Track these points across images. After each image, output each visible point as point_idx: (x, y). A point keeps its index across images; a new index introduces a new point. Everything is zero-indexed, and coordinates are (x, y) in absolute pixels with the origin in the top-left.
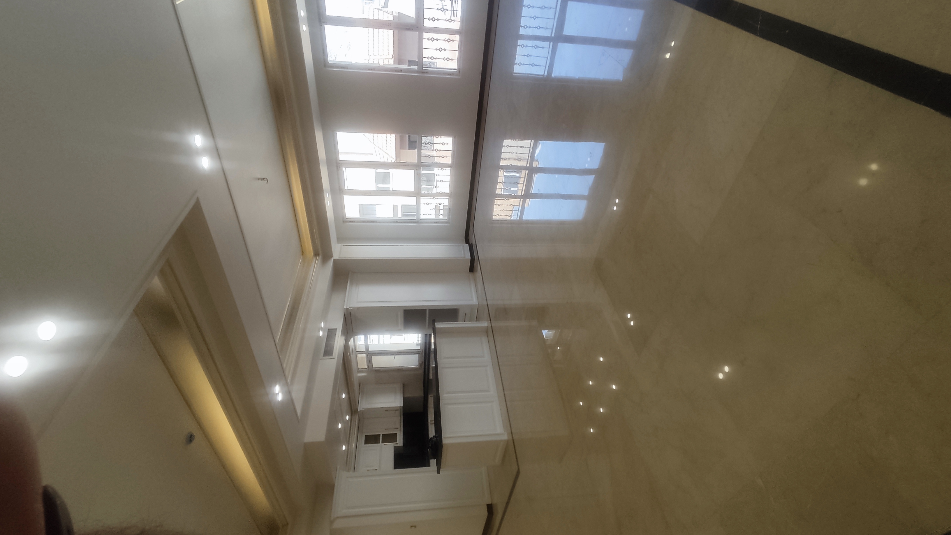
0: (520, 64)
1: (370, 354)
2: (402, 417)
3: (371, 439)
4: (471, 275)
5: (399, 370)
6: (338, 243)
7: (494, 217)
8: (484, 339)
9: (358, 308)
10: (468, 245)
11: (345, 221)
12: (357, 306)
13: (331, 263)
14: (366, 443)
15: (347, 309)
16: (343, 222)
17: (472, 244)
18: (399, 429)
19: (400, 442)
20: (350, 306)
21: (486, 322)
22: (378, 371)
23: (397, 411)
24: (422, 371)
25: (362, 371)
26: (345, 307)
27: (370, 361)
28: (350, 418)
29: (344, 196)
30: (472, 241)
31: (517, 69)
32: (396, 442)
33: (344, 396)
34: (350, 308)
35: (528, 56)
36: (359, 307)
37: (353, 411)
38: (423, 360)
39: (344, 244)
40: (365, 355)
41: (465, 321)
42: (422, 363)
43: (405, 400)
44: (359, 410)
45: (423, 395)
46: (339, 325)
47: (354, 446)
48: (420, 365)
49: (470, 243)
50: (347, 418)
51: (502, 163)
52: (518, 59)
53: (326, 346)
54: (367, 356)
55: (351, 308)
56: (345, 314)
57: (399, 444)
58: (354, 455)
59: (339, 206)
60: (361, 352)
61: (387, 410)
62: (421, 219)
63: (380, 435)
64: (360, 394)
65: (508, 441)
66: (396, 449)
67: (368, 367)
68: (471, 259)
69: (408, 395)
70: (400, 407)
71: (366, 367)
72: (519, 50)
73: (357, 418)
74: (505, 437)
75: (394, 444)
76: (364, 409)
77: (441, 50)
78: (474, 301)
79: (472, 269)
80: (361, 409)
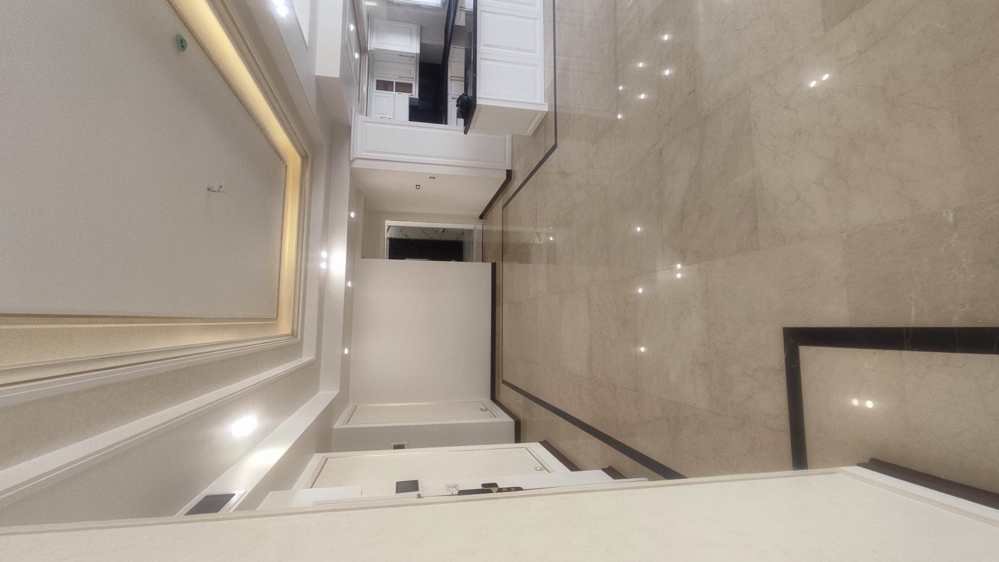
2: (418, 65)
3: (384, 85)
5: (416, 7)
14: (378, 88)
18: (415, 80)
19: (415, 93)
22: (391, 3)
32: (412, 93)
33: (352, 28)
37: (363, 49)
42: (446, 2)
43: (422, 46)
44: (369, 49)
45: (444, 46)
47: (365, 89)
48: (444, 4)
50: (357, 56)
58: (365, 100)
61: (402, 55)
63: (392, 83)
64: (369, 30)
66: (411, 100)
69: (425, 41)
70: (417, 53)
73: (367, 57)
75: (409, 95)
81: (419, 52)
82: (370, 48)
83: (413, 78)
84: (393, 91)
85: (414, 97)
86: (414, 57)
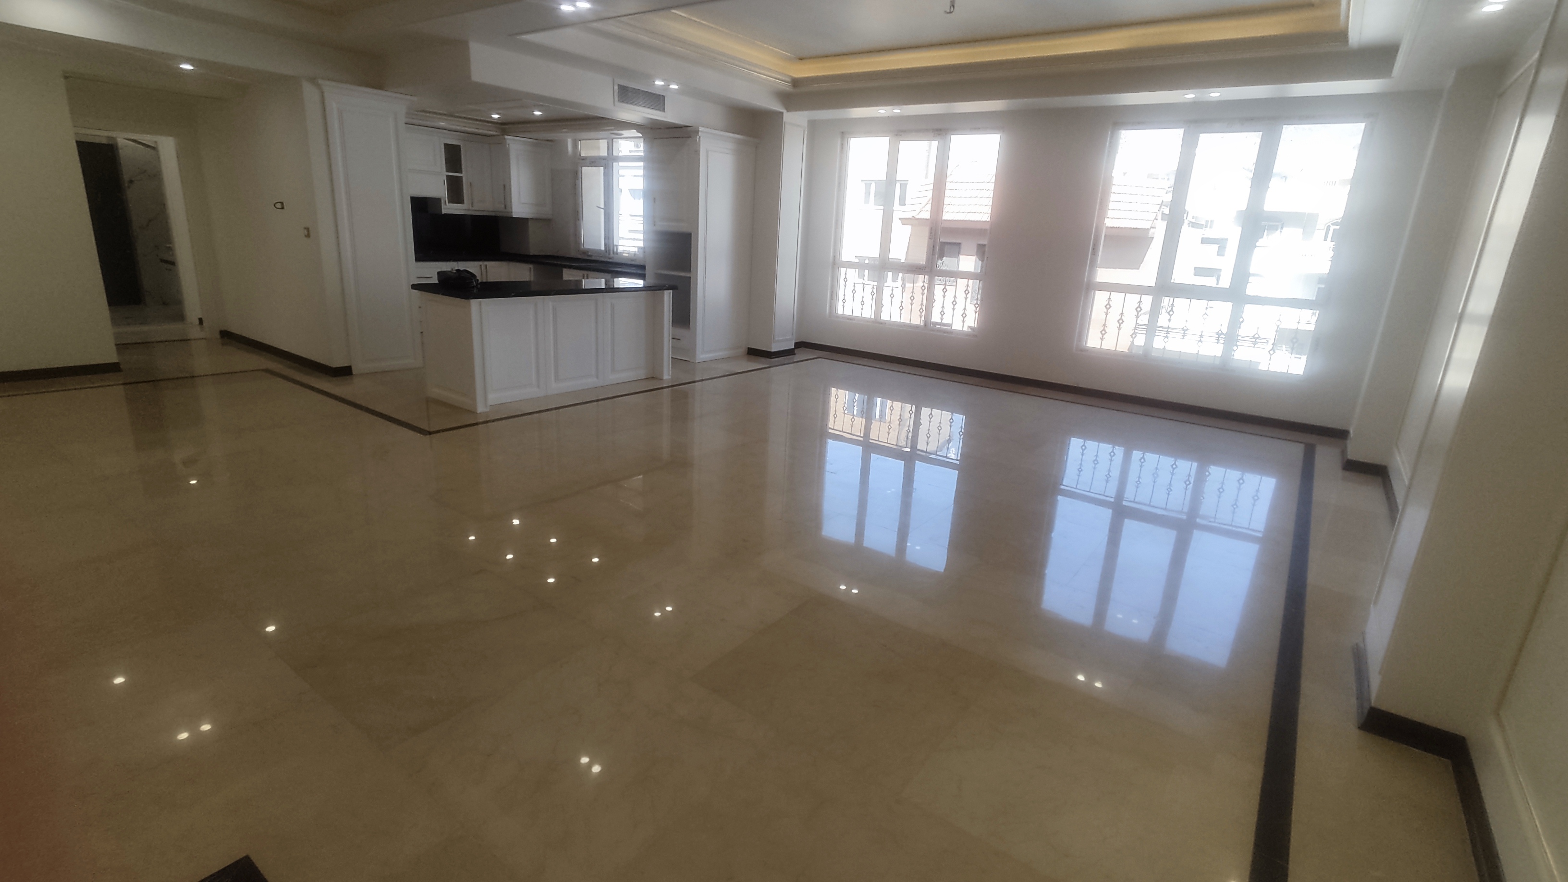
0: (1084, 448)
1: (607, 162)
2: (493, 214)
3: (453, 157)
4: (743, 350)
5: (576, 214)
6: (808, 121)
7: (833, 390)
8: (641, 374)
9: (697, 152)
10: (793, 347)
11: (844, 135)
12: (701, 150)
13: (776, 107)
14: (446, 145)
15: (697, 132)
16: (843, 133)
17: (795, 354)
18: (471, 208)
19: (449, 208)
20: (701, 138)
21: (670, 377)
22: (576, 176)
23: (503, 206)
24: (573, 254)
25: (575, 146)
26: (701, 129)
27: (594, 162)
28: (495, 121)
29: (887, 139)
30: (801, 355)
31: (1075, 444)
32: (448, 203)
33: (537, 113)
34: (698, 137)
35: (1096, 462)
36: (699, 154)
37: (506, 127)
38: (593, 258)
39: (806, 132)
40: (606, 154)
41: (673, 338)
42: (591, 256)
43: (523, 221)
44: (506, 137)
45: (531, 254)
46: (669, 116)
47: (442, 124)
48: (585, 252)
49: (796, 351)
50: (496, 116)
51: (925, 411)
52: (1091, 445)
53: (637, 92)
54: (604, 158)
55: (698, 140)
56: (689, 128)
57: (445, 207)
58: (428, 123)
59: (871, 127)
60: (610, 148)
61: (506, 189)
62: (840, 268)
63: (460, 171)
64: (534, 141)
65: (473, 412)
66: (437, 201)
67: (584, 159)
68: (771, 352)
69: (532, 227)
70: (512, 212)
71: (583, 154)
72: (1106, 448)
73: (494, 133)
74: (481, 409)
75: (446, 197)
76: (507, 146)
77: (1121, 321)
78: (702, 355)
79: (753, 353)
80: (508, 142)
81: (514, 216)
84: (447, 171)
86: (505, 208)
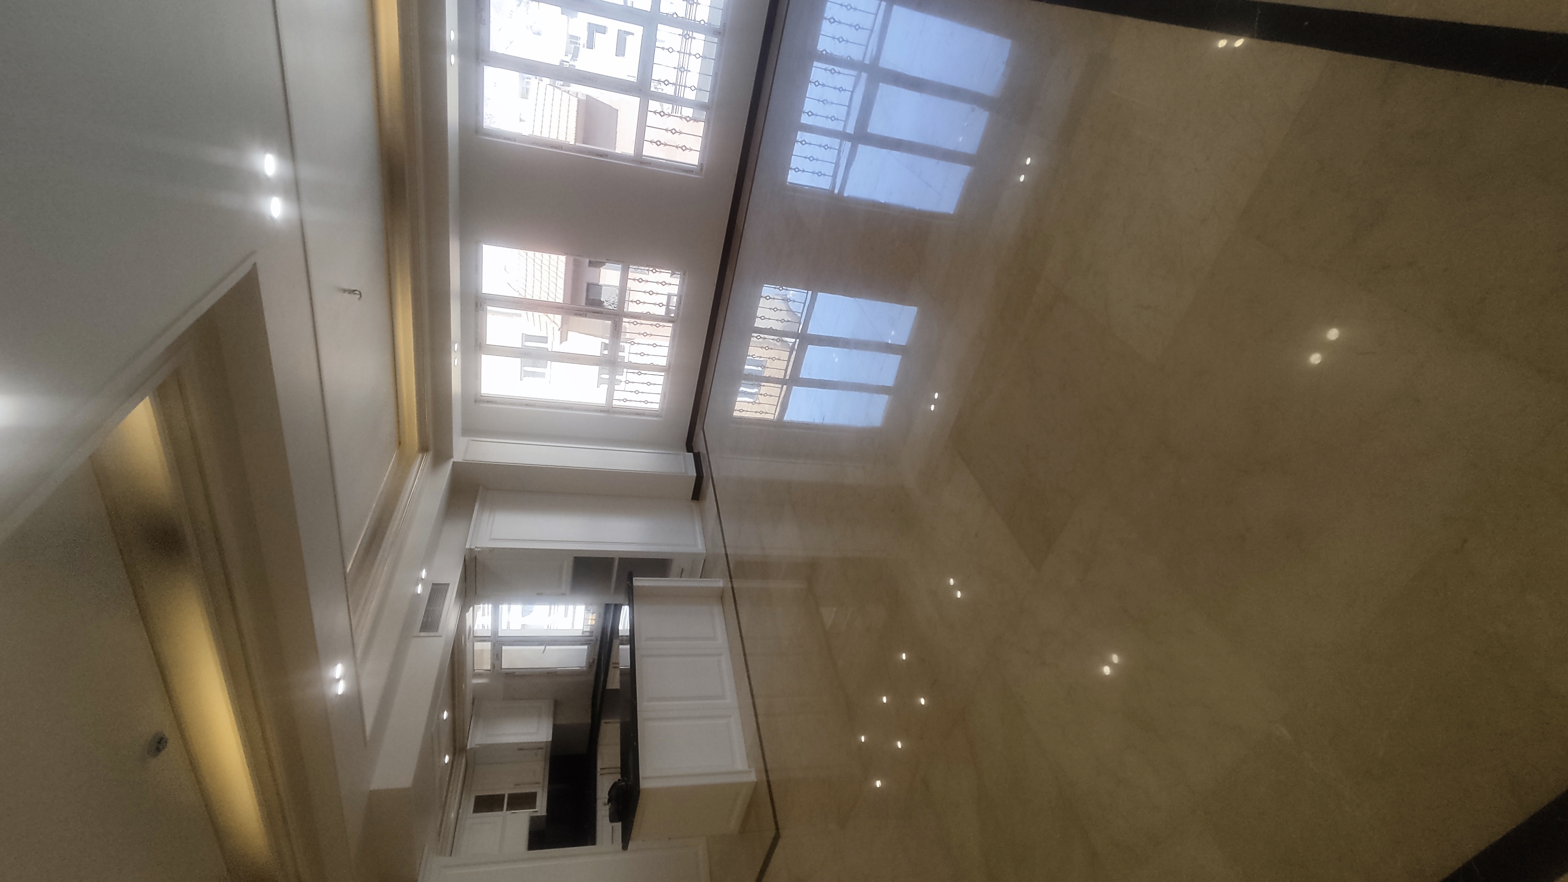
0: (798, 170)
1: (498, 643)
2: (548, 762)
3: (488, 803)
4: (694, 504)
5: (551, 674)
6: (462, 436)
7: (736, 414)
8: (717, 610)
9: (492, 550)
10: (692, 454)
11: (479, 400)
12: (489, 546)
14: (475, 811)
15: (471, 550)
17: (699, 453)
18: (541, 785)
19: (541, 807)
20: (477, 546)
21: (721, 580)
22: (512, 675)
23: (540, 750)
24: (591, 678)
25: (480, 675)
26: (468, 546)
27: (497, 656)
29: (483, 356)
30: (700, 446)
32: (535, 809)
34: (476, 549)
37: (458, 748)
38: (596, 657)
39: (473, 438)
40: (489, 644)
42: (594, 662)
43: (557, 730)
44: (468, 747)
45: (590, 722)
46: (453, 578)
47: (453, 815)
48: (590, 665)
49: (696, 451)
56: (466, 557)
57: (539, 812)
58: (452, 831)
59: (471, 373)
61: (521, 748)
63: (503, 795)
64: (473, 718)
65: (756, 786)
66: (533, 820)
67: (493, 666)
68: (697, 476)
69: (562, 721)
70: (546, 742)
71: (489, 668)
73: (464, 761)
74: (752, 777)
75: (530, 811)
76: (478, 746)
77: (673, 131)
78: (700, 547)
79: (697, 494)
80: (473, 746)
81: (550, 739)
82: (471, 745)
83: (539, 783)
84: (502, 810)
85: (538, 814)
86: (542, 748)
